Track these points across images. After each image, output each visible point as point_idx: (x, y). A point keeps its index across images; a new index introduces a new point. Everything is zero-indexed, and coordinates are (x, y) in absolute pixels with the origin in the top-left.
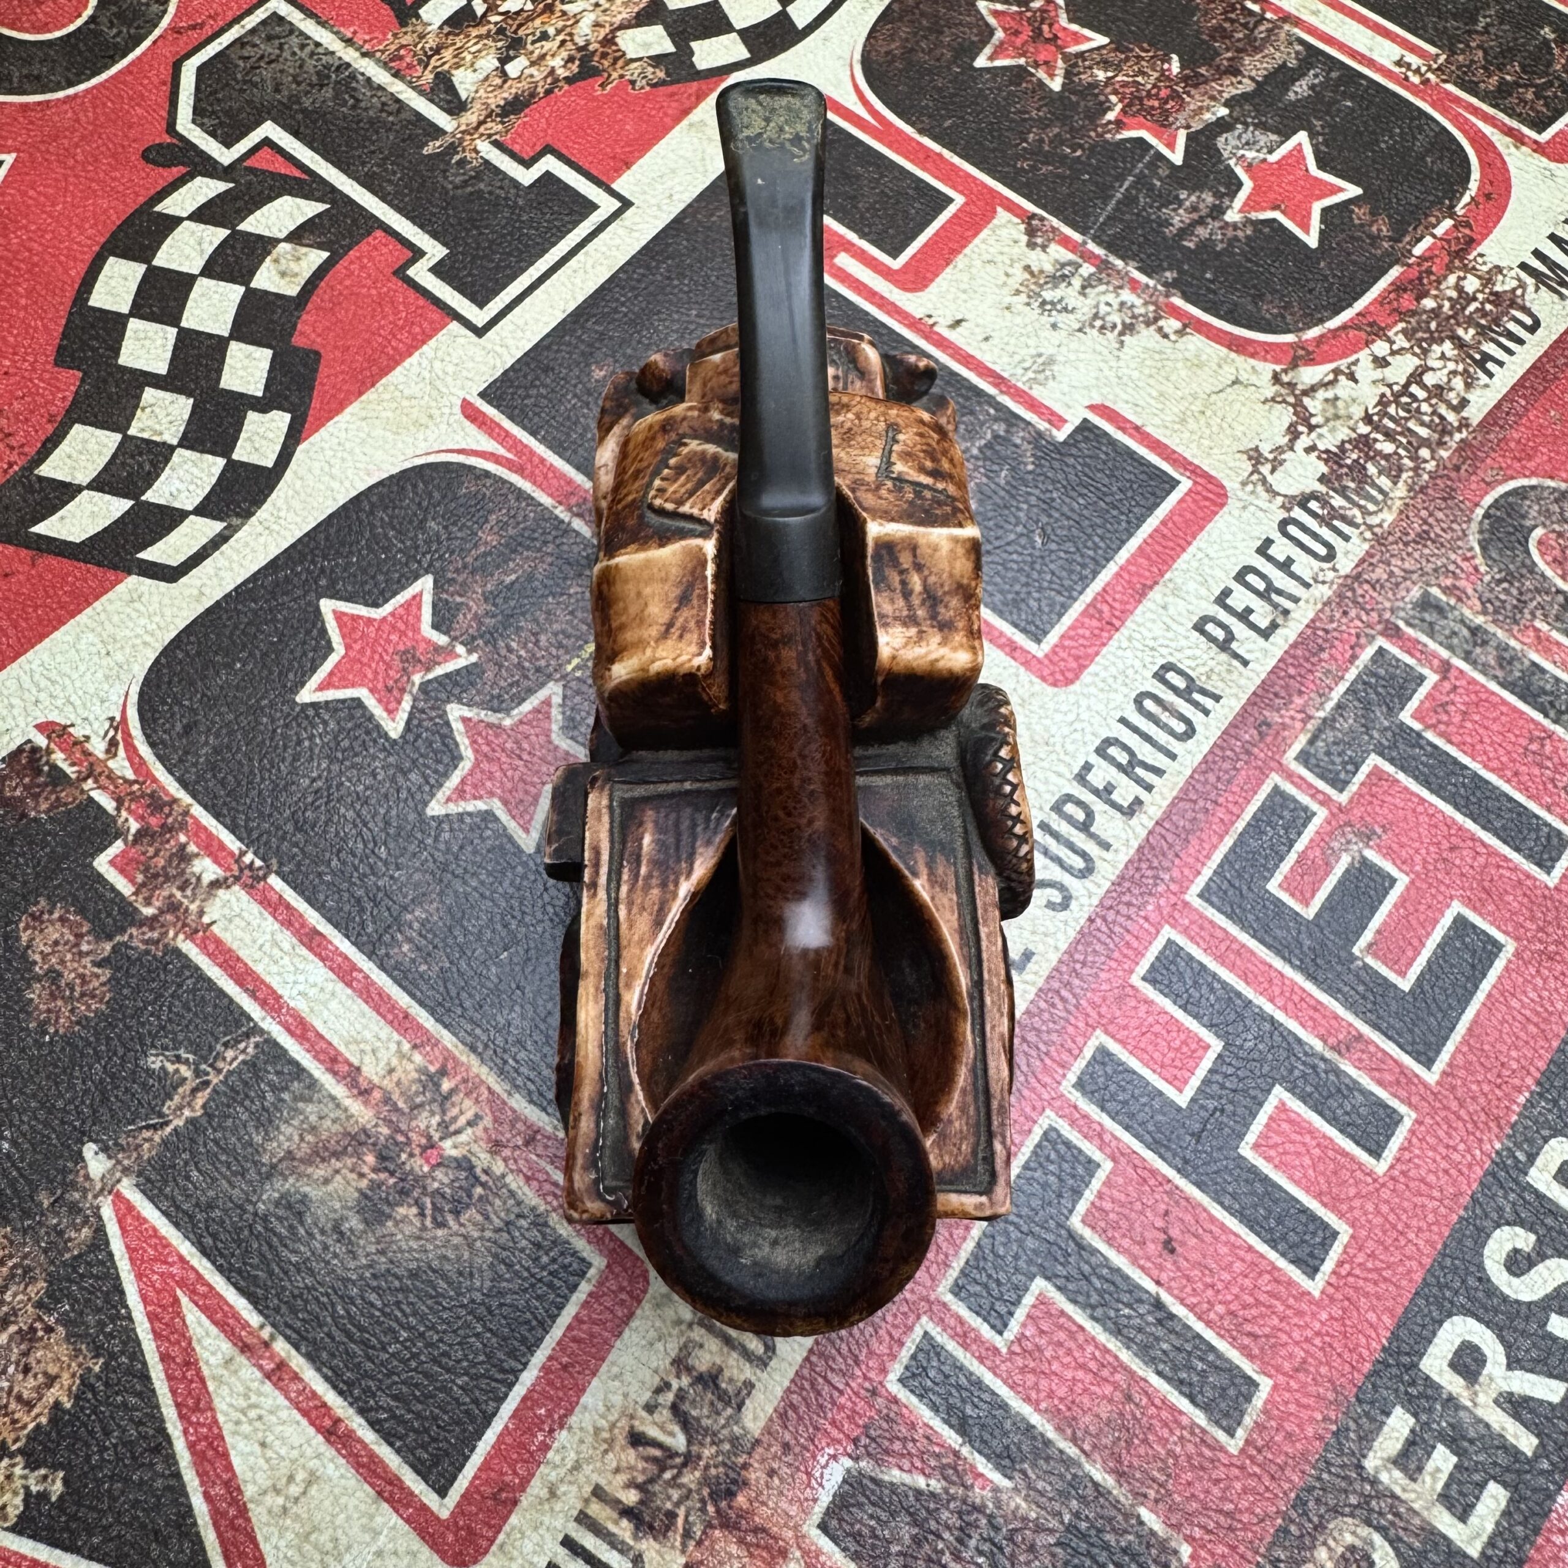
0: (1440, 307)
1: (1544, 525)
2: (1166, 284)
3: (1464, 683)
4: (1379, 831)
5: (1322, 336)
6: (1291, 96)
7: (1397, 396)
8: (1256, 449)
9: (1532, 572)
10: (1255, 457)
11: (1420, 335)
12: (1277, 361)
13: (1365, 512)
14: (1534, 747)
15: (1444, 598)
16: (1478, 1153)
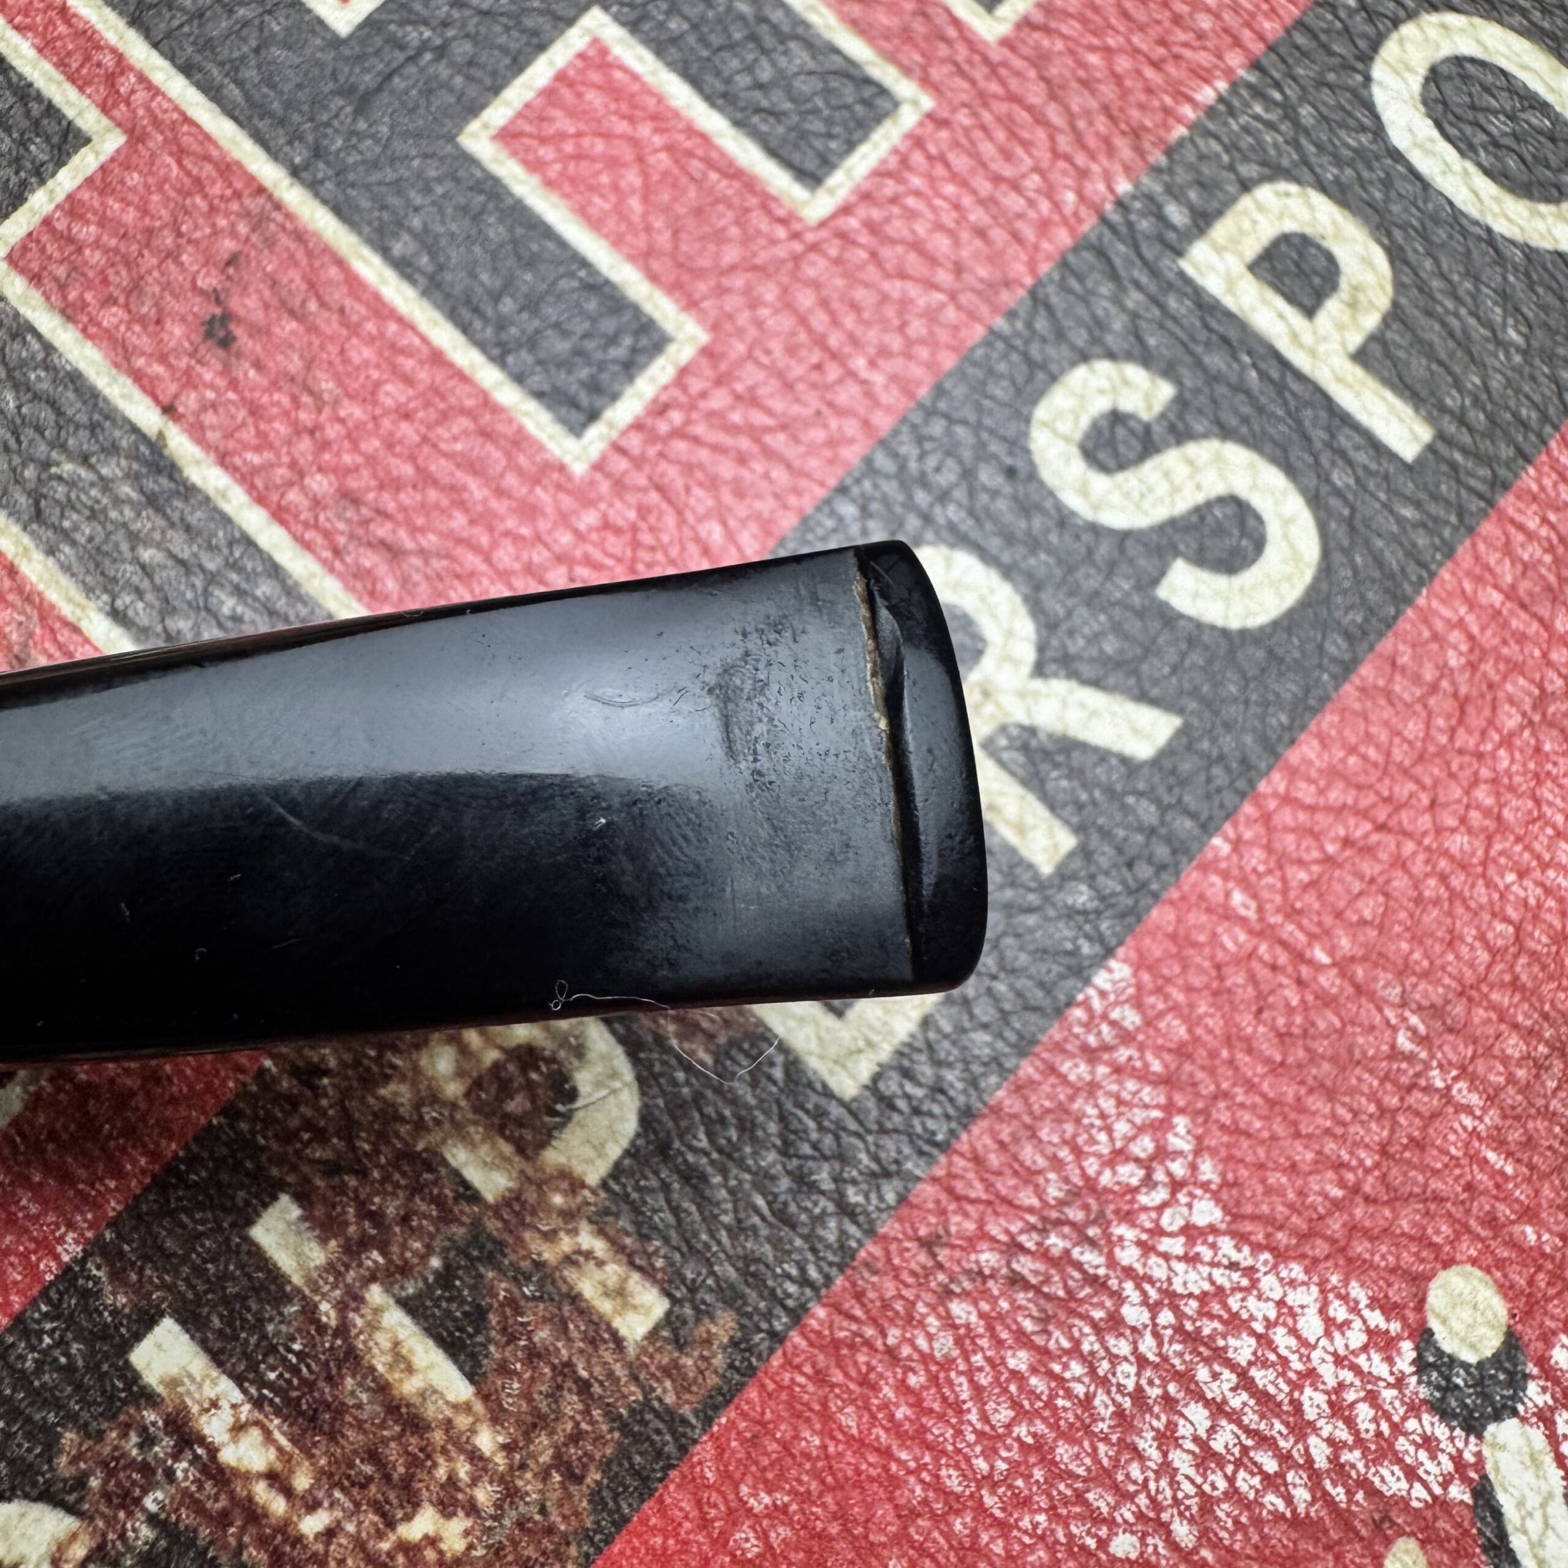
16: (1070, 197)
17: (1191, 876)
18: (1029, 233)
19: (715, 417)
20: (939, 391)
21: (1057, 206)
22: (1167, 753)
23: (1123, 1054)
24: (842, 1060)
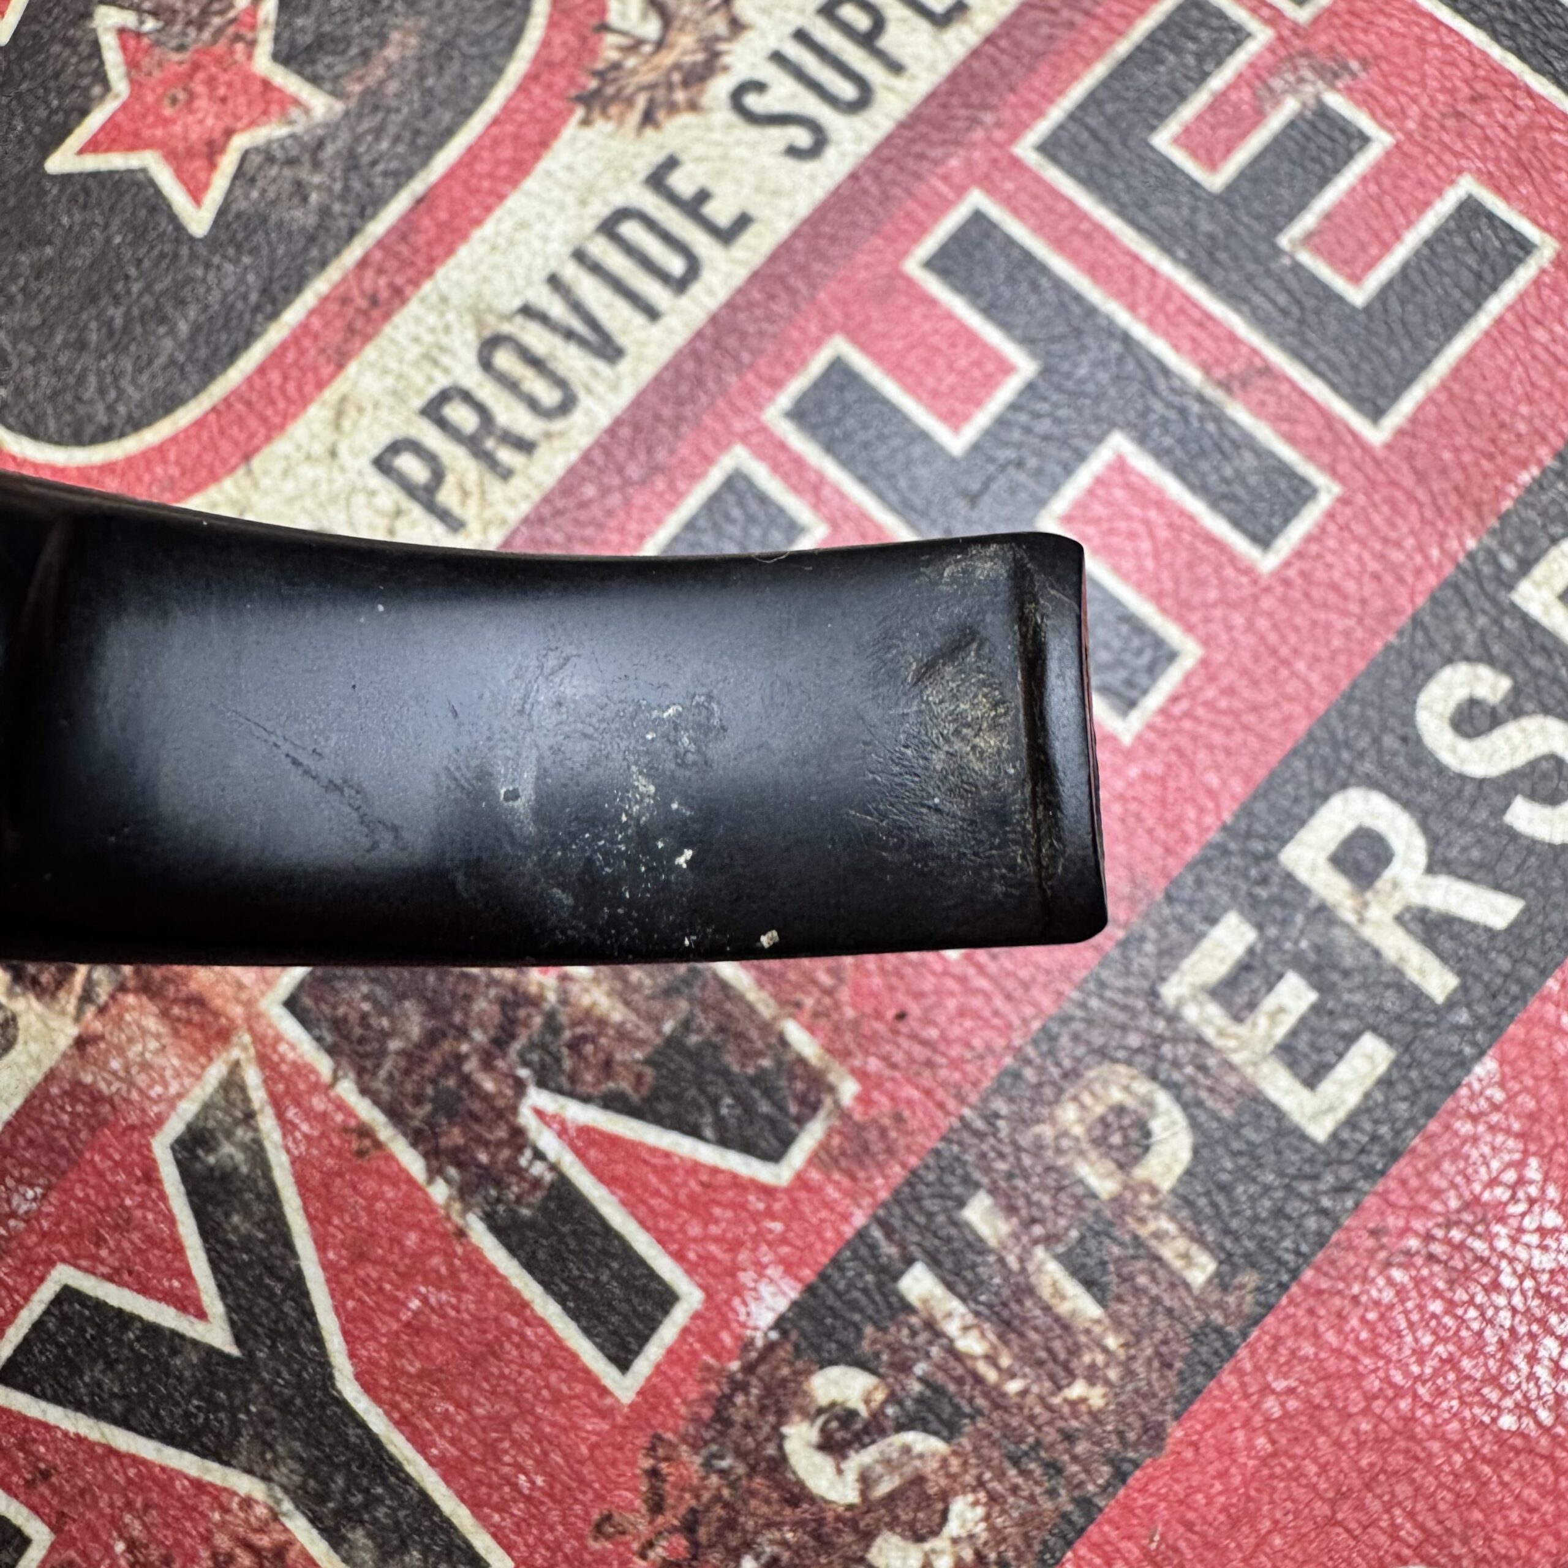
4: (1355, 65)
16: (1435, 553)
17: (1534, 1005)
18: (1409, 578)
19: (1209, 705)
20: (1354, 686)
21: (1427, 558)
22: (1514, 926)
23: (1495, 1118)
24: (1314, 1117)
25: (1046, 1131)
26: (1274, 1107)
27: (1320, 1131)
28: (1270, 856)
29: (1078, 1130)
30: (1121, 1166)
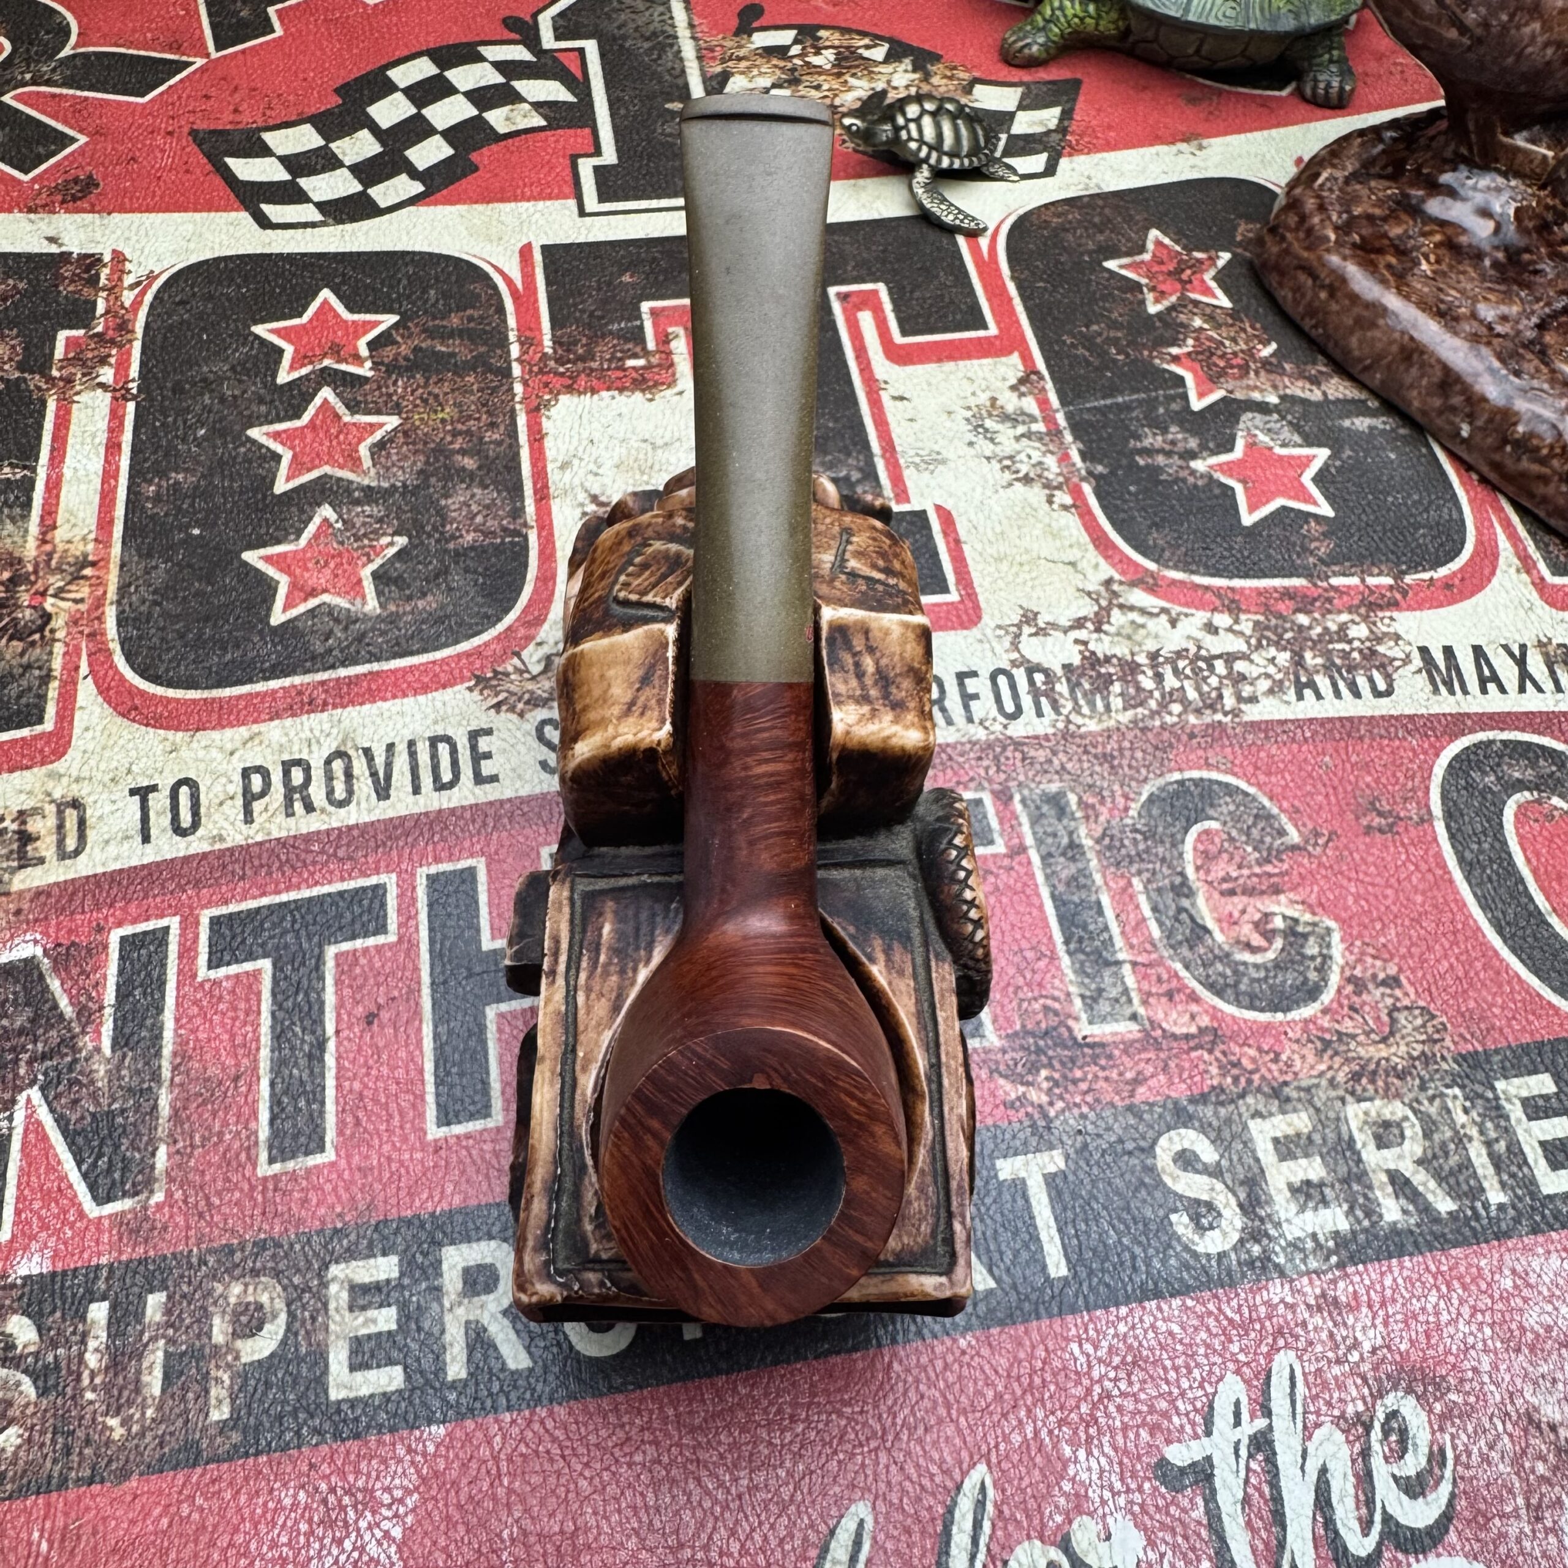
0: (1310, 628)
1: (1225, 823)
2: (1090, 473)
3: (1022, 870)
5: (1182, 582)
6: (1347, 423)
7: (1198, 657)
8: (1036, 614)
9: (1174, 845)
10: (1029, 617)
11: (1268, 634)
12: (1123, 573)
13: (1077, 709)
14: (1030, 955)
15: (1074, 807)
22: (518, 1373)
23: (419, 1459)
24: (340, 1386)
25: (219, 1288)
26: (327, 1366)
27: (334, 1395)
28: (440, 1245)
29: (233, 1300)
30: (234, 1334)
